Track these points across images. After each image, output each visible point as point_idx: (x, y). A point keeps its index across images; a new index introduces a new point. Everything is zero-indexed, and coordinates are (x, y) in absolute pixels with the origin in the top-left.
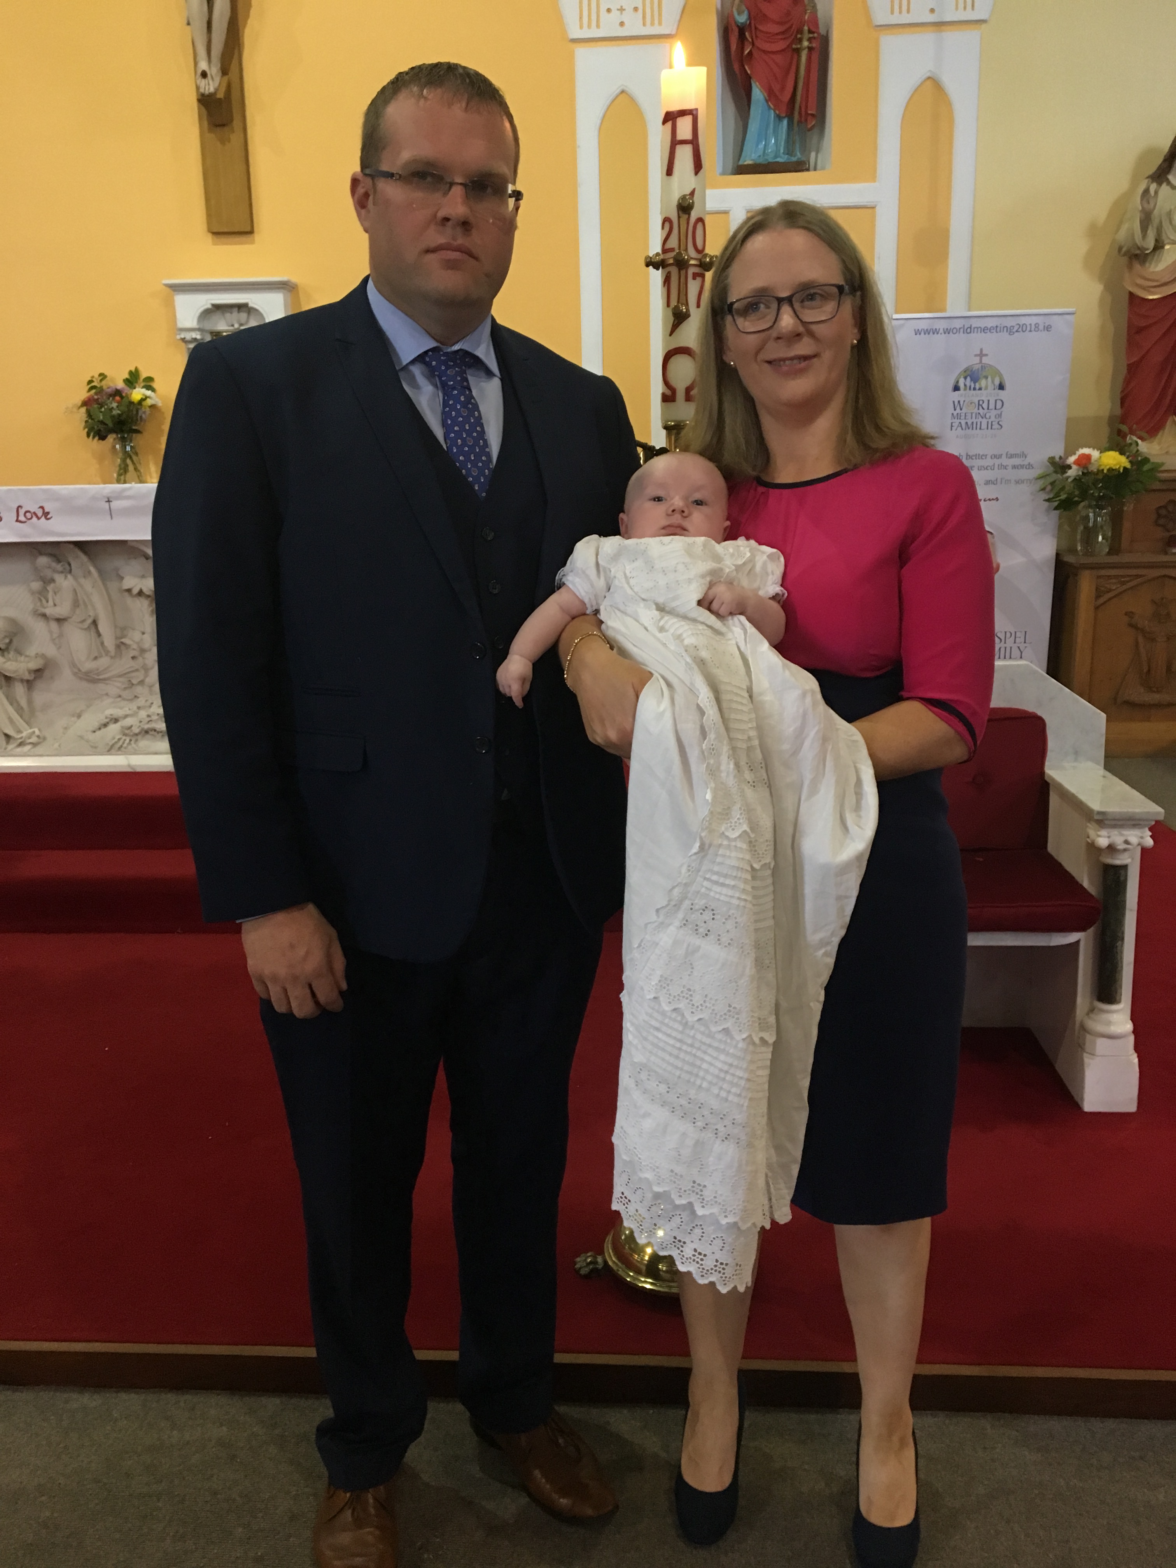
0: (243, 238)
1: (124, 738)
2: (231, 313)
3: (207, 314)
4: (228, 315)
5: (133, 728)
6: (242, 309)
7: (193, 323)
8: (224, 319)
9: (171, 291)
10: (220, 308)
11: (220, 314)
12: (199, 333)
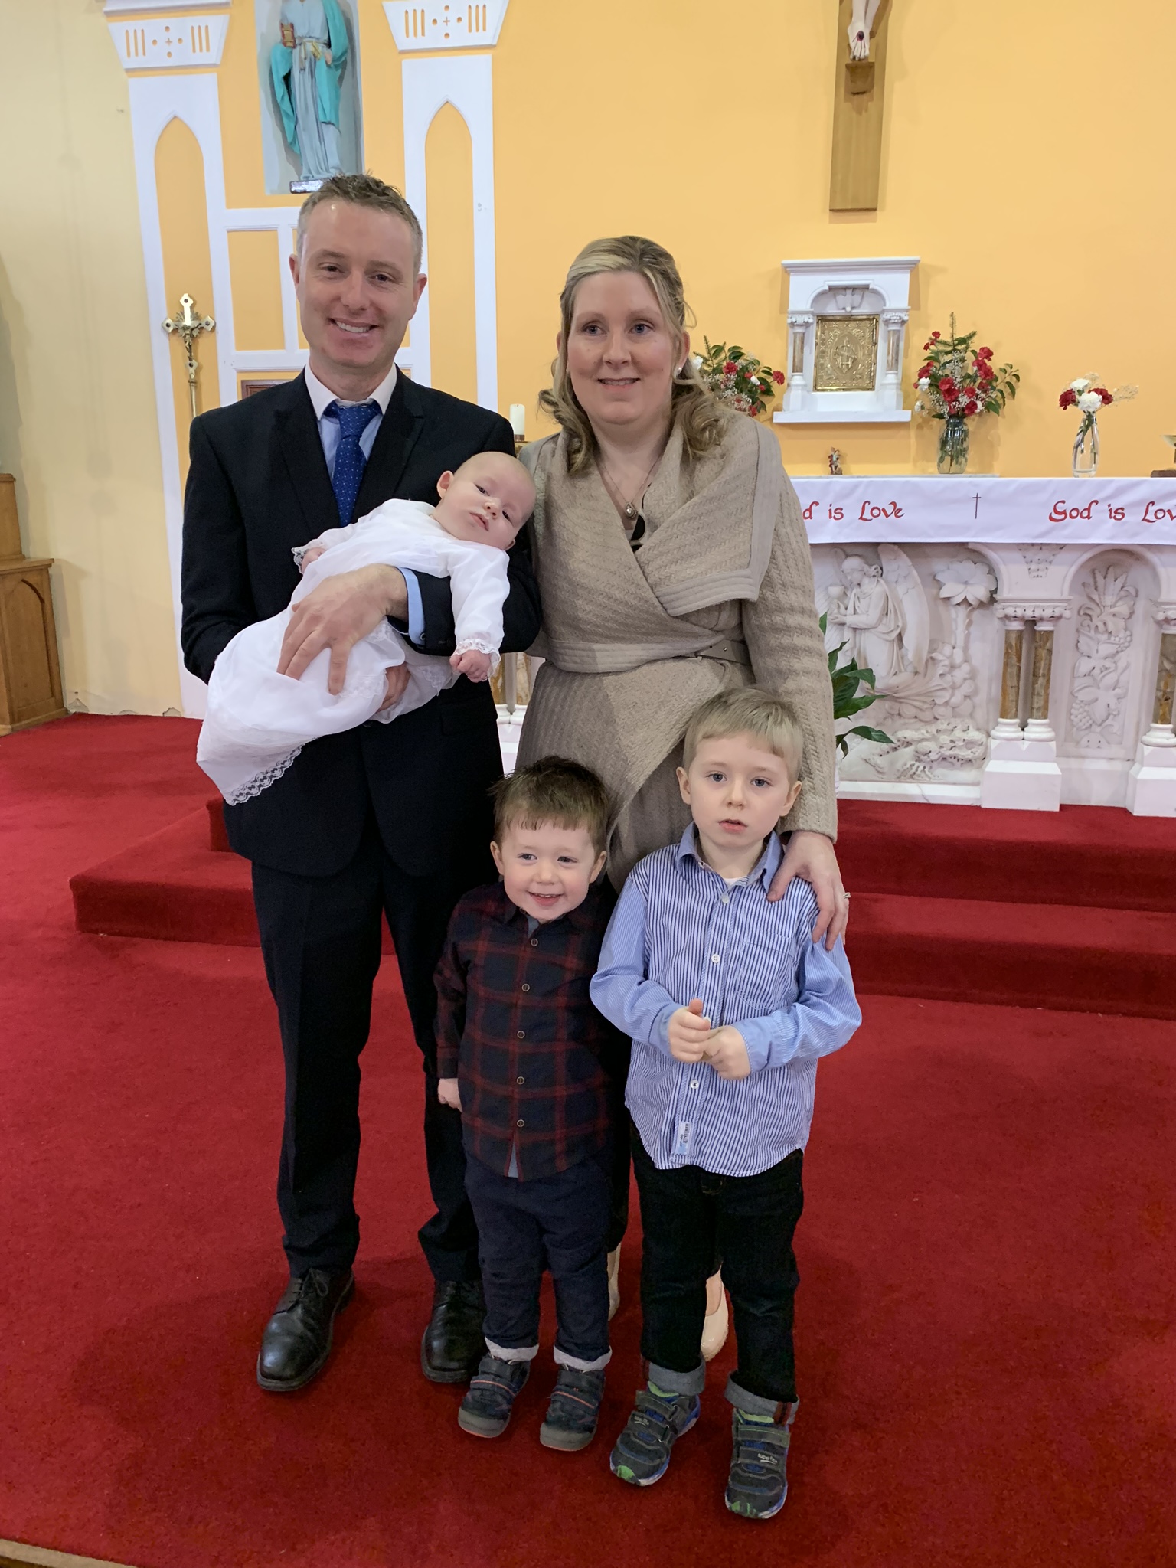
0: (865, 216)
1: (917, 764)
2: (845, 296)
3: (821, 297)
4: (840, 298)
5: (930, 754)
6: (857, 291)
7: (807, 307)
8: (836, 302)
9: (786, 272)
10: (834, 290)
11: (835, 296)
12: (811, 316)
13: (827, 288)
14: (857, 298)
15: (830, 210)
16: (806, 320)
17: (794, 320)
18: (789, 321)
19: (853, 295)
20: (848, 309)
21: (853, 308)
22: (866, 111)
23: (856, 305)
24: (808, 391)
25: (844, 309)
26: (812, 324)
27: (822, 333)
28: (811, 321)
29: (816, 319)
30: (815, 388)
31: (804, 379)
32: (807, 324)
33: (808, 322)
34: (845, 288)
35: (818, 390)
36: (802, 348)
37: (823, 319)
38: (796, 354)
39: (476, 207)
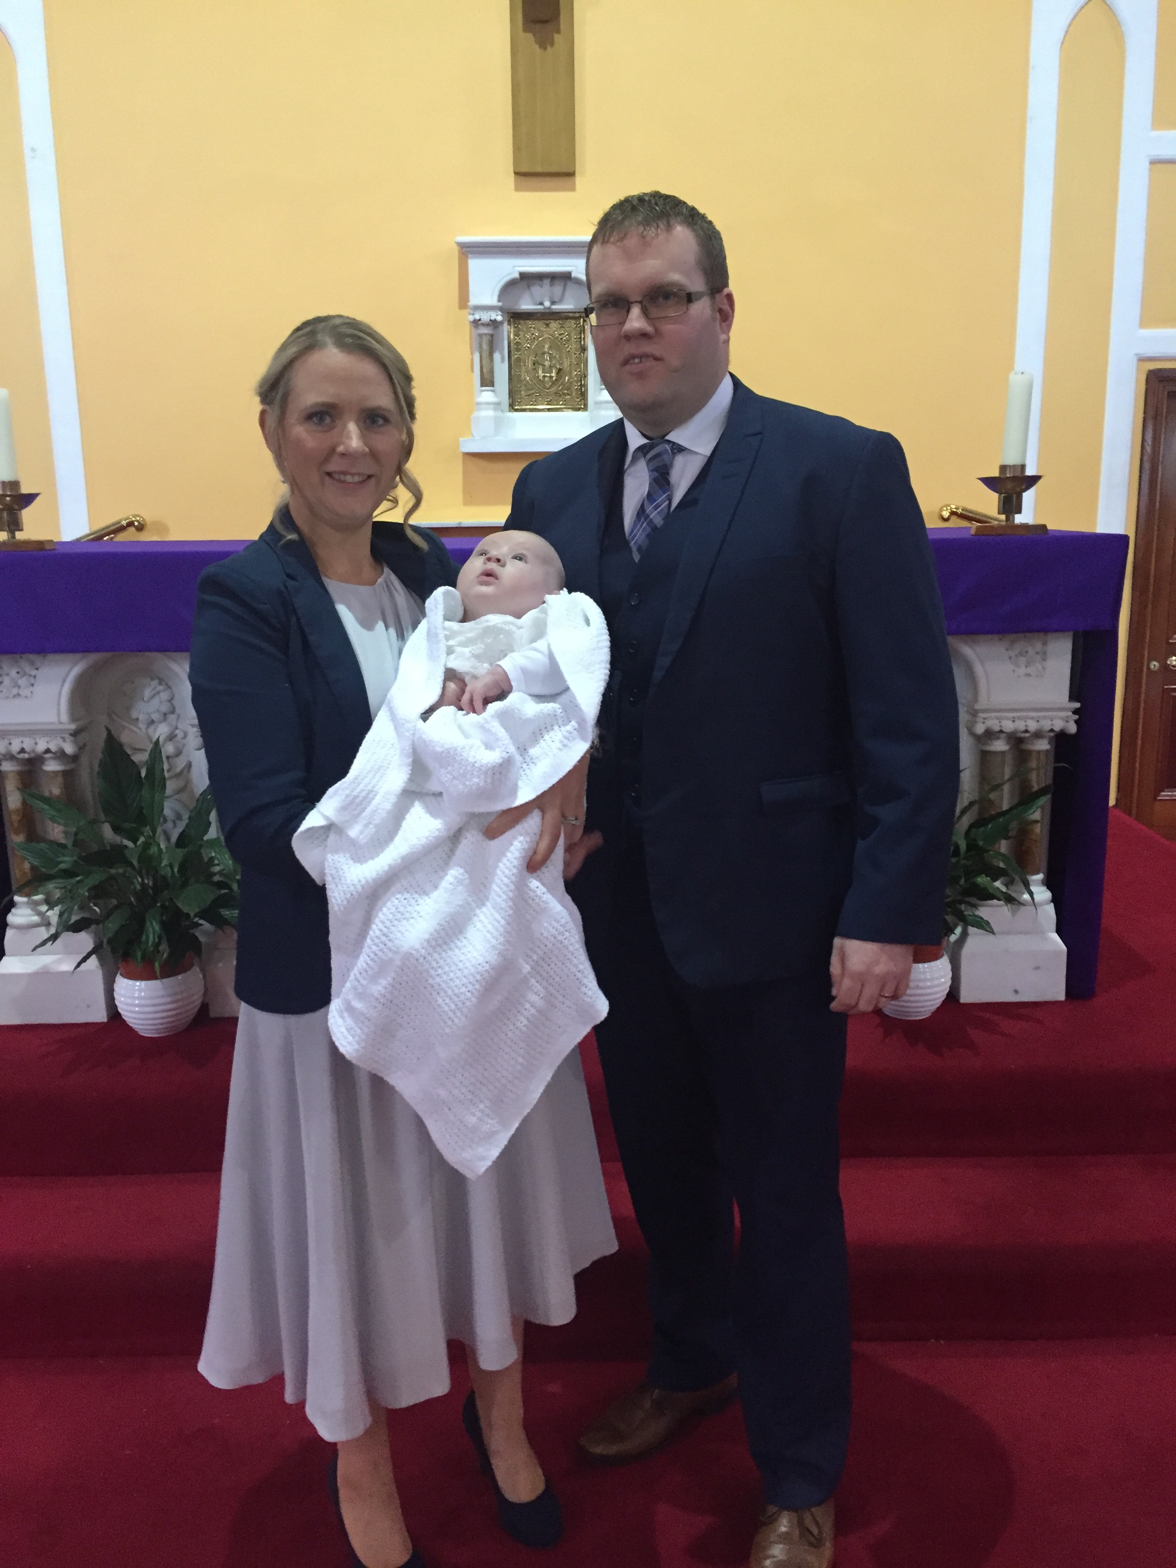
0: (560, 181)
2: (542, 286)
3: (510, 287)
4: (535, 289)
6: (557, 282)
7: (492, 299)
8: (531, 295)
9: (463, 254)
10: (527, 279)
11: (529, 287)
12: (500, 313)
13: (517, 275)
14: (558, 289)
15: (517, 174)
16: (493, 318)
17: (477, 317)
18: (471, 318)
19: (552, 285)
20: (547, 304)
21: (553, 303)
22: (552, 44)
23: (556, 299)
24: (502, 411)
25: (541, 304)
26: (501, 323)
27: (515, 335)
28: (499, 318)
29: (506, 315)
30: (512, 407)
31: (496, 395)
32: (494, 324)
33: (495, 320)
34: (540, 277)
35: (516, 410)
36: (491, 354)
37: (516, 317)
38: (484, 362)
39: (27, 152)
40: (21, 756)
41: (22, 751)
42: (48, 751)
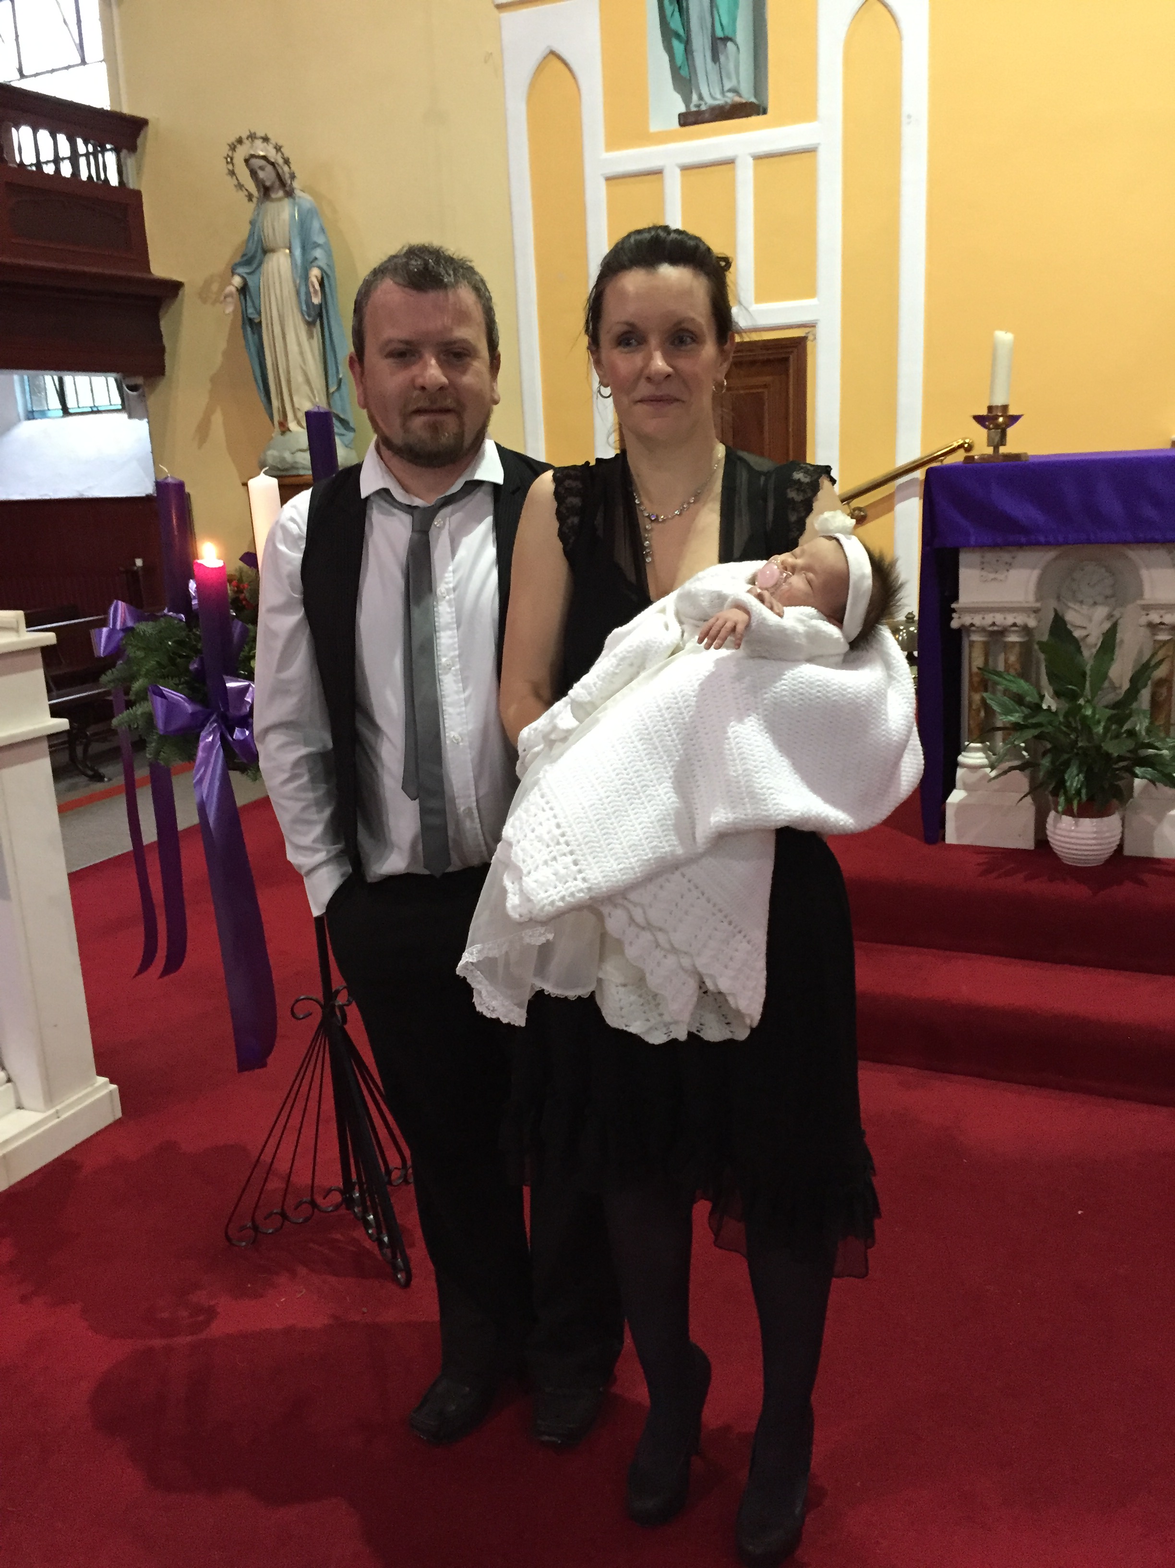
39: (904, 120)
40: (991, 629)
41: (994, 624)
42: (1015, 625)
